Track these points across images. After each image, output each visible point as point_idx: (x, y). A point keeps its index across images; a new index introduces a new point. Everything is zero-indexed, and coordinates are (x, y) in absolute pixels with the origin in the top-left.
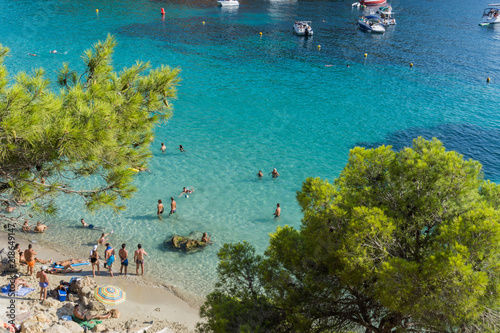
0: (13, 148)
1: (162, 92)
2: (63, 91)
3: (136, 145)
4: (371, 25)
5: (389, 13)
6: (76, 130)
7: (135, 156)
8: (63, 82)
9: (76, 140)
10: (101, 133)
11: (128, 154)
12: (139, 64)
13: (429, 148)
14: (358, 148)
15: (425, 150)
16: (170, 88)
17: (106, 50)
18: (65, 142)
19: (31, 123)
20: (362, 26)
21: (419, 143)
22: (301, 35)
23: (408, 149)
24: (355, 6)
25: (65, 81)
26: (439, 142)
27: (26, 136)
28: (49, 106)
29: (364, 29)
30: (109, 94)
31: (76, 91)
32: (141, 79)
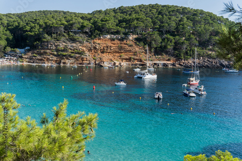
0: (19, 155)
1: (91, 125)
2: (44, 126)
3: (77, 152)
4: (189, 93)
5: (202, 89)
6: (50, 146)
7: (76, 157)
8: (43, 122)
9: (50, 151)
10: (62, 147)
11: (74, 156)
12: (79, 113)
13: (224, 156)
14: (188, 155)
15: (222, 157)
16: (94, 124)
17: (64, 106)
18: (44, 152)
19: (29, 142)
20: (185, 93)
21: (219, 153)
22: (156, 99)
23: (214, 156)
24: (184, 86)
25: (44, 122)
26: (229, 153)
27: (26, 149)
28: (37, 134)
29: (186, 95)
30: (65, 127)
31: (50, 126)
32: (80, 120)
